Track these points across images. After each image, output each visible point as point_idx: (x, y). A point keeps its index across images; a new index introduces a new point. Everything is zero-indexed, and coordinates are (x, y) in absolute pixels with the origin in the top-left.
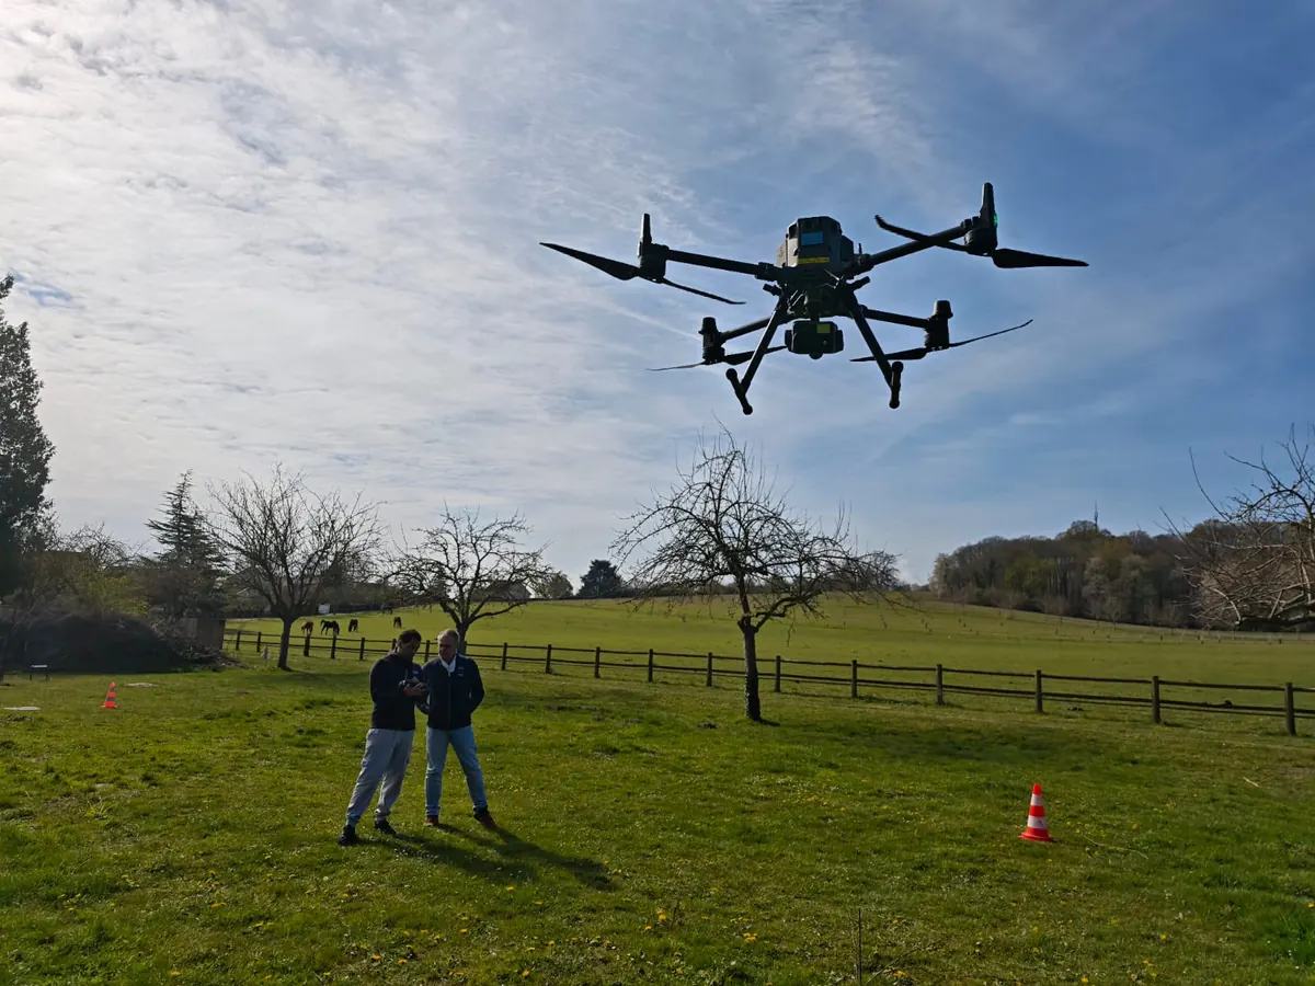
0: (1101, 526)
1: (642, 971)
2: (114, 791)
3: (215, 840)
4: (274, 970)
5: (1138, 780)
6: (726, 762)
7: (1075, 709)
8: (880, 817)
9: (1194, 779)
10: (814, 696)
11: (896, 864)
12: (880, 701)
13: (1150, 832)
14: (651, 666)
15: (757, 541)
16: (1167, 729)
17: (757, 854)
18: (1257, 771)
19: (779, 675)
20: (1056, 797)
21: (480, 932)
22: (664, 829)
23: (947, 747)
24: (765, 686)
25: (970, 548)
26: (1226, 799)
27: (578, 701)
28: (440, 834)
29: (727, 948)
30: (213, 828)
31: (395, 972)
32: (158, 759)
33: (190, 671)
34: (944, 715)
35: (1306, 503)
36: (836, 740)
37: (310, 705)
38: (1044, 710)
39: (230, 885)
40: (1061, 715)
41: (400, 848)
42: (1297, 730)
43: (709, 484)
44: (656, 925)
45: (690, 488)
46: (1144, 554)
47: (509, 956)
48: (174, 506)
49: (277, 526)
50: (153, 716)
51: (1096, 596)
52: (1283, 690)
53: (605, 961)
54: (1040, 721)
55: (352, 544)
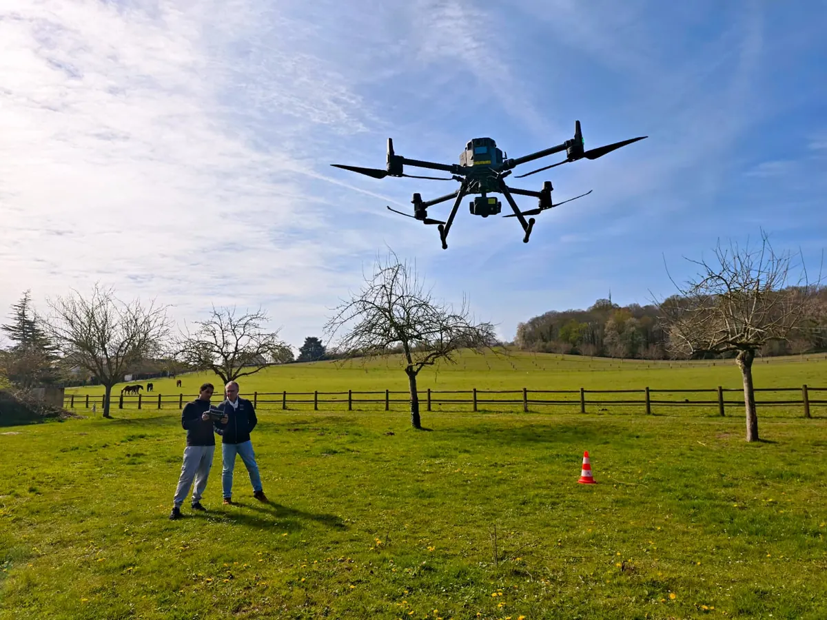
0: (613, 302)
1: (372, 572)
2: (12, 499)
3: (90, 522)
4: (146, 592)
5: (640, 446)
6: (404, 454)
7: (603, 410)
8: (497, 478)
9: (670, 444)
10: (452, 412)
11: (510, 503)
12: (490, 412)
13: (648, 474)
14: (350, 401)
15: (415, 319)
16: (654, 417)
17: (429, 504)
18: (705, 437)
19: (430, 400)
20: (596, 459)
21: (271, 560)
22: (371, 495)
23: (531, 436)
24: (422, 407)
25: (537, 319)
26: (689, 453)
27: (306, 425)
28: (234, 508)
29: (419, 555)
30: (86, 516)
31: (223, 587)
32: (37, 478)
33: (43, 423)
34: (529, 418)
35: (726, 283)
36: (467, 436)
37: (131, 439)
38: (586, 411)
39: (106, 548)
40: (595, 414)
41: (211, 518)
42: (725, 413)
43: (384, 286)
44: (376, 547)
45: (373, 288)
46: (638, 317)
47: (291, 571)
48: (19, 314)
49: (98, 324)
50: (24, 452)
51: (611, 344)
52: (717, 391)
53: (349, 569)
54: (583, 417)
55: (150, 334)
